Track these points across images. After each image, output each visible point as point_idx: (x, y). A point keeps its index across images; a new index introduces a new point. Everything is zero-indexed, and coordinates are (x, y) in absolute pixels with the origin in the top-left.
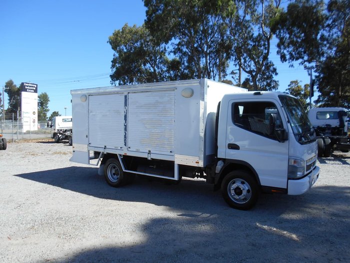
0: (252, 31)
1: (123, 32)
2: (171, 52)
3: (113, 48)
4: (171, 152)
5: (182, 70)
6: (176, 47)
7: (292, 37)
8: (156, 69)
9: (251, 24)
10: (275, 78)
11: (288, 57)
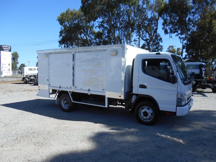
0: (147, 15)
1: (66, 13)
2: (97, 27)
3: (60, 24)
4: (103, 90)
5: (104, 38)
6: (100, 24)
7: (171, 19)
8: (88, 37)
9: (146, 10)
10: (161, 44)
11: (169, 31)
